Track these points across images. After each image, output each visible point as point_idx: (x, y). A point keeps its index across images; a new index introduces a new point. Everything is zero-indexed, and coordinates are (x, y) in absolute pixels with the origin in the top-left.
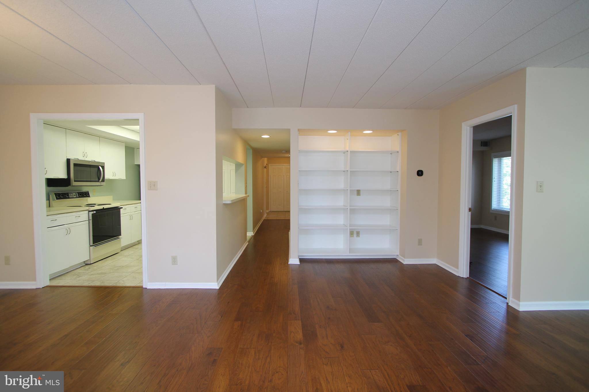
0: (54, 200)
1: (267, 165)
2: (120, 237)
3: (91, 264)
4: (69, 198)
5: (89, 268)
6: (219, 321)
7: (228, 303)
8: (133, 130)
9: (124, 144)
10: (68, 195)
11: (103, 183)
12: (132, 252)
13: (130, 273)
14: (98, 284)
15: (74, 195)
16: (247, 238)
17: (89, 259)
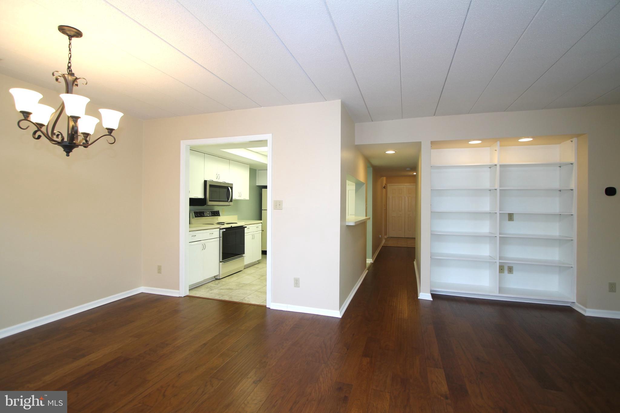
0: (193, 218)
1: (385, 184)
2: (244, 255)
3: (220, 279)
4: (204, 216)
5: (219, 283)
6: (346, 354)
7: (354, 335)
8: (257, 153)
9: (248, 166)
10: (204, 214)
11: (231, 203)
12: (254, 271)
13: (254, 292)
14: (227, 298)
15: (208, 214)
16: (366, 266)
17: (218, 274)
